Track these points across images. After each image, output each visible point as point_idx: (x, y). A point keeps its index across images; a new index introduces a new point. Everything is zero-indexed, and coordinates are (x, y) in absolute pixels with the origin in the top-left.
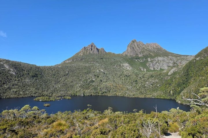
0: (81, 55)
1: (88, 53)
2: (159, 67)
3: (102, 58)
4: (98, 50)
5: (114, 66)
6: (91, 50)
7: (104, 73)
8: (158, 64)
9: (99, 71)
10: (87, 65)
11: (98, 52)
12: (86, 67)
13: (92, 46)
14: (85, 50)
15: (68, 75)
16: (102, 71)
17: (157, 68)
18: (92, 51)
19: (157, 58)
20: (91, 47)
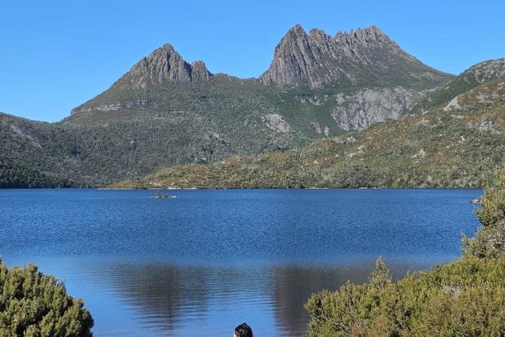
0: (140, 88)
1: (160, 80)
2: (365, 121)
3: (205, 97)
4: (187, 66)
5: (243, 121)
6: (169, 70)
7: (223, 142)
8: (361, 112)
9: (210, 137)
10: (173, 120)
11: (190, 75)
12: (172, 125)
13: (169, 56)
14: (149, 70)
15: (138, 148)
16: (217, 136)
17: (359, 124)
18: (172, 75)
19: (362, 94)
20: (165, 59)
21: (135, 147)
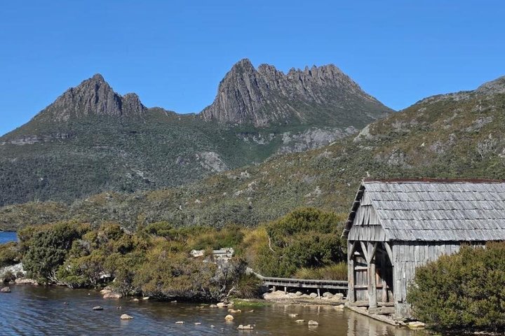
0: (62, 121)
1: (86, 113)
3: (136, 132)
4: (118, 99)
5: (174, 158)
6: (97, 101)
7: (147, 181)
9: (133, 175)
10: (92, 156)
11: (120, 108)
12: (91, 162)
13: (97, 87)
14: (74, 102)
15: (47, 187)
16: (141, 174)
18: (99, 108)
19: (310, 134)
20: (93, 91)
21: (44, 185)
